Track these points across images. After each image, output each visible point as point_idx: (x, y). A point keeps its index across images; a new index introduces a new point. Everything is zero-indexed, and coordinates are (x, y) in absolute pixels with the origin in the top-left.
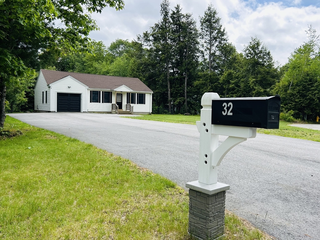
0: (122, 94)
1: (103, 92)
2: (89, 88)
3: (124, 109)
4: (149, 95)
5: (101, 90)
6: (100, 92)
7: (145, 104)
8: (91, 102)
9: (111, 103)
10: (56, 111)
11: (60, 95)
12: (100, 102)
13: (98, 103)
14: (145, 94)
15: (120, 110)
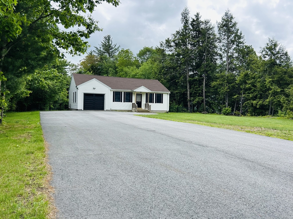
0: (141, 94)
1: (124, 93)
2: (111, 89)
3: (143, 107)
4: (167, 95)
5: (123, 91)
6: (122, 92)
7: (162, 103)
8: (113, 101)
9: (132, 102)
10: (83, 110)
11: (86, 95)
12: (122, 102)
13: (120, 102)
14: (163, 94)
15: (140, 109)
